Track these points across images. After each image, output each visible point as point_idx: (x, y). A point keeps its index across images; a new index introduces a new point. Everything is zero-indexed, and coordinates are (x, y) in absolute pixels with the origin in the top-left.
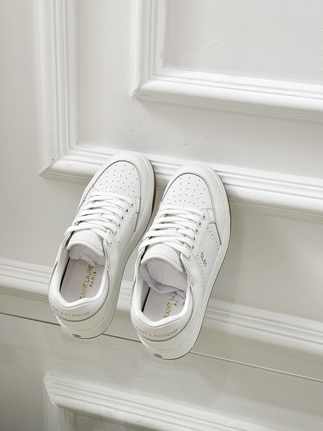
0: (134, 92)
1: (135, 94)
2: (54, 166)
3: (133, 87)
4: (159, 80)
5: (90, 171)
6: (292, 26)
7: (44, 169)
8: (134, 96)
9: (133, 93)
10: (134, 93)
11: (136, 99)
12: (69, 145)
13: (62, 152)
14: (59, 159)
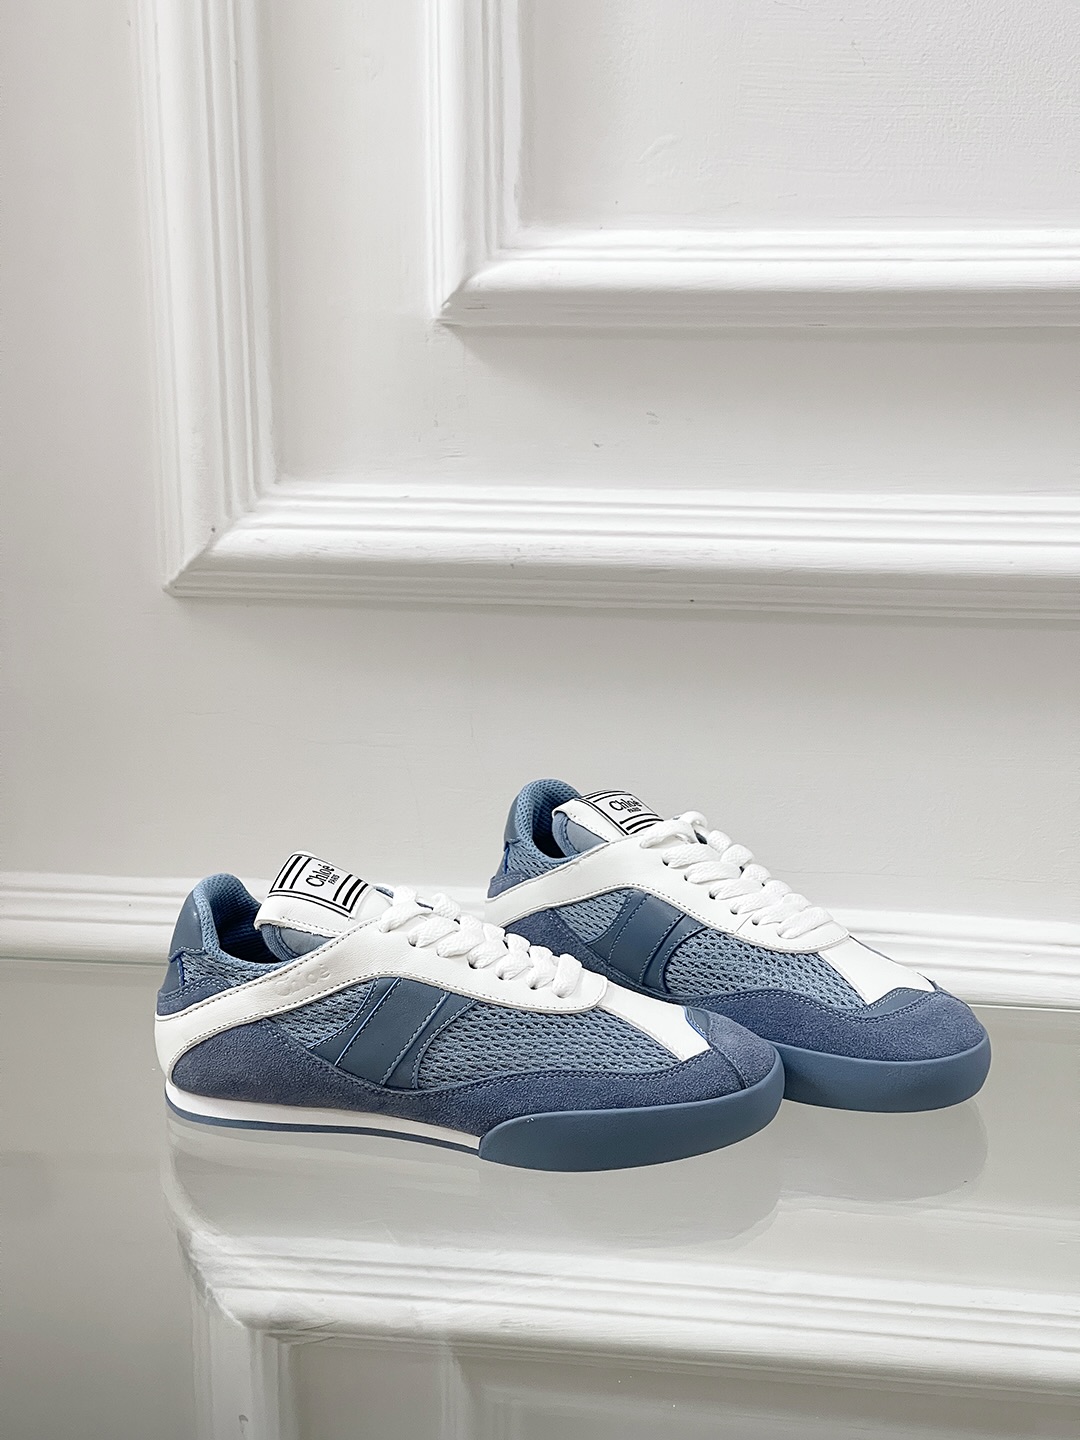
0: (447, 301)
1: (449, 308)
2: (214, 549)
3: (440, 291)
4: (518, 259)
5: (325, 549)
6: (872, 77)
7: (186, 562)
8: (443, 317)
9: (443, 305)
10: (447, 305)
11: (445, 330)
12: (257, 483)
13: (237, 506)
14: (230, 527)
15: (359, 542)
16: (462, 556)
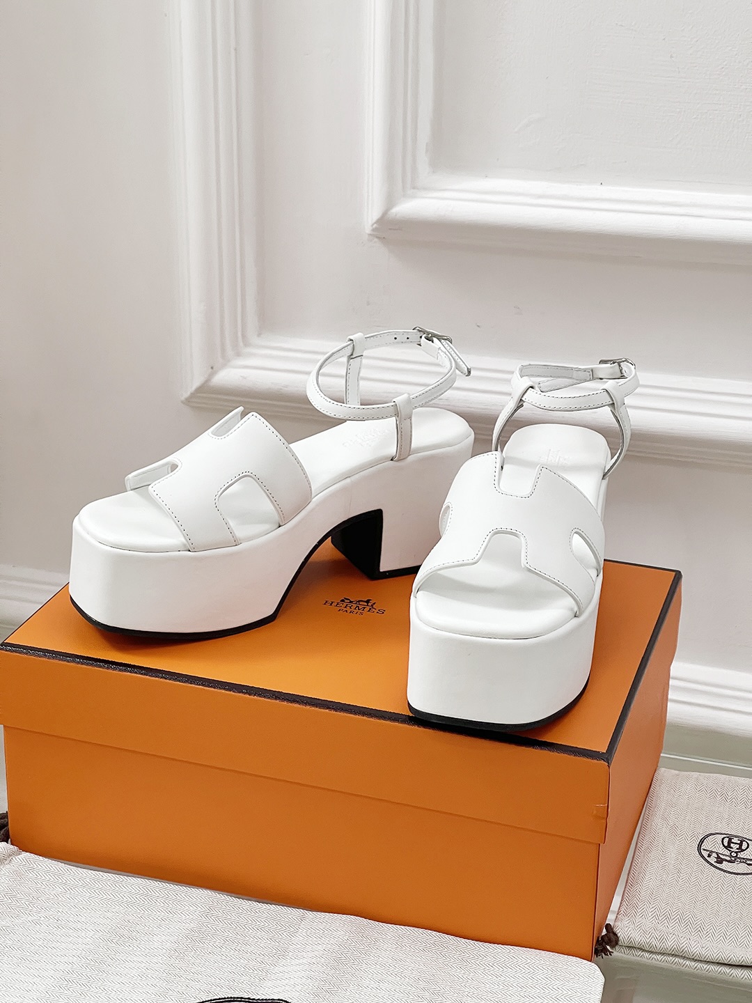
0: (375, 223)
1: (376, 228)
2: (212, 380)
3: (371, 214)
4: (424, 198)
5: (286, 386)
6: (685, 82)
7: (194, 388)
8: (375, 233)
9: (373, 225)
10: (375, 225)
11: (376, 240)
12: (244, 336)
13: (230, 352)
14: (224, 366)
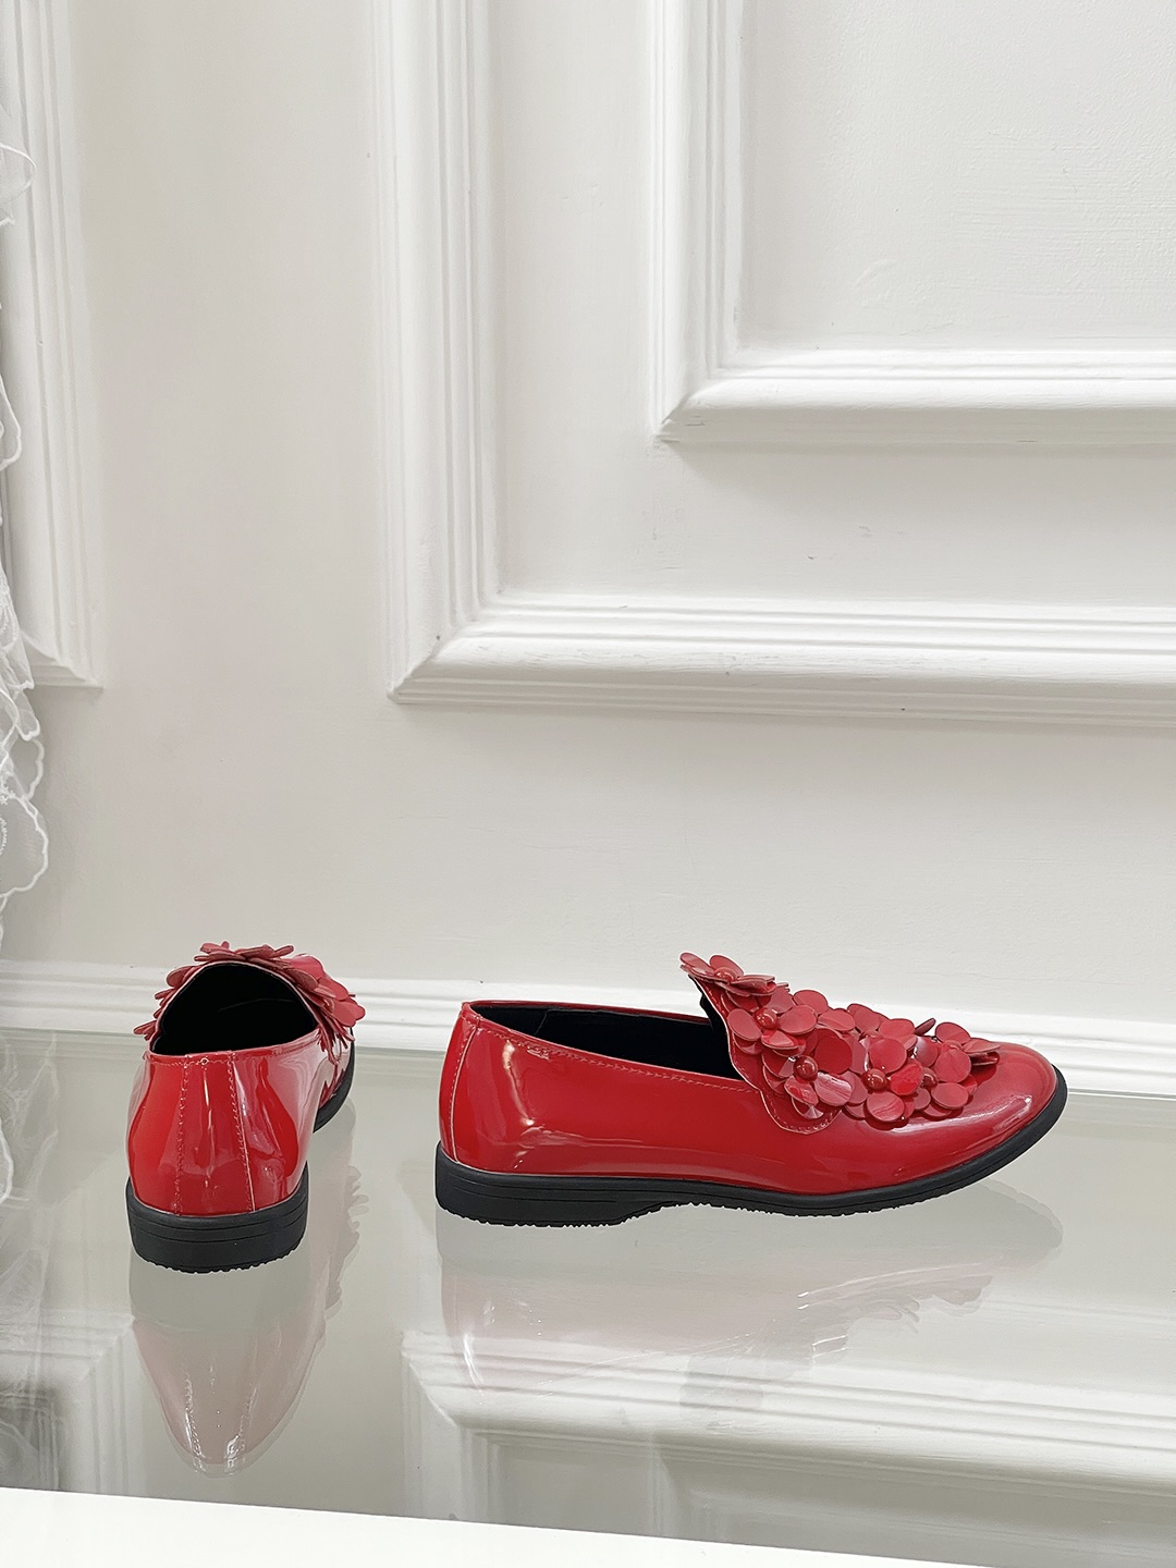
0: (668, 417)
1: (669, 425)
2: (438, 656)
3: (661, 408)
4: (737, 378)
5: (546, 656)
7: (410, 670)
8: (662, 433)
9: (664, 421)
10: (668, 421)
11: (665, 446)
12: (481, 593)
13: (461, 615)
14: (454, 635)
15: (579, 651)
16: (678, 663)
